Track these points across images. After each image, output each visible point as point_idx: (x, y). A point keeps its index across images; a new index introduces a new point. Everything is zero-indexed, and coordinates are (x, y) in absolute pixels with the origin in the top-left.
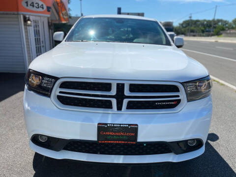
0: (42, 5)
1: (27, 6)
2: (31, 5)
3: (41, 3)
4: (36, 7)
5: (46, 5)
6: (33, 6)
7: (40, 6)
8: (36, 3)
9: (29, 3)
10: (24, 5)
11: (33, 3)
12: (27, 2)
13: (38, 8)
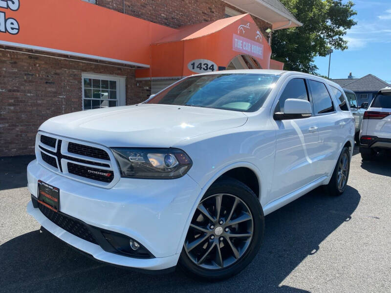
0: (213, 66)
1: (193, 68)
2: (197, 67)
3: (210, 63)
4: (204, 69)
5: (217, 65)
6: (201, 68)
7: (209, 67)
8: (204, 64)
9: (196, 65)
10: (190, 67)
11: (200, 64)
12: (193, 64)
13: (207, 69)
